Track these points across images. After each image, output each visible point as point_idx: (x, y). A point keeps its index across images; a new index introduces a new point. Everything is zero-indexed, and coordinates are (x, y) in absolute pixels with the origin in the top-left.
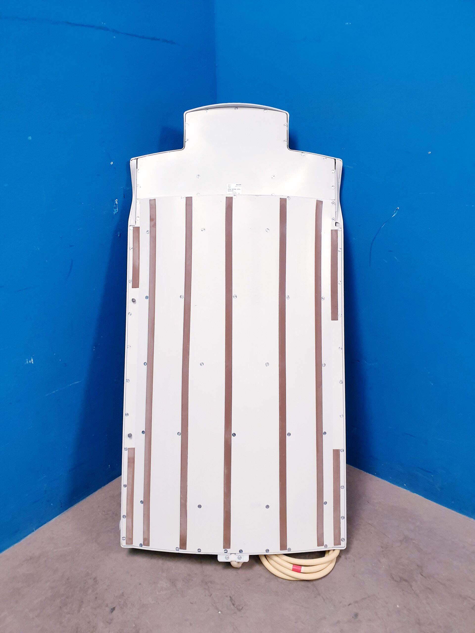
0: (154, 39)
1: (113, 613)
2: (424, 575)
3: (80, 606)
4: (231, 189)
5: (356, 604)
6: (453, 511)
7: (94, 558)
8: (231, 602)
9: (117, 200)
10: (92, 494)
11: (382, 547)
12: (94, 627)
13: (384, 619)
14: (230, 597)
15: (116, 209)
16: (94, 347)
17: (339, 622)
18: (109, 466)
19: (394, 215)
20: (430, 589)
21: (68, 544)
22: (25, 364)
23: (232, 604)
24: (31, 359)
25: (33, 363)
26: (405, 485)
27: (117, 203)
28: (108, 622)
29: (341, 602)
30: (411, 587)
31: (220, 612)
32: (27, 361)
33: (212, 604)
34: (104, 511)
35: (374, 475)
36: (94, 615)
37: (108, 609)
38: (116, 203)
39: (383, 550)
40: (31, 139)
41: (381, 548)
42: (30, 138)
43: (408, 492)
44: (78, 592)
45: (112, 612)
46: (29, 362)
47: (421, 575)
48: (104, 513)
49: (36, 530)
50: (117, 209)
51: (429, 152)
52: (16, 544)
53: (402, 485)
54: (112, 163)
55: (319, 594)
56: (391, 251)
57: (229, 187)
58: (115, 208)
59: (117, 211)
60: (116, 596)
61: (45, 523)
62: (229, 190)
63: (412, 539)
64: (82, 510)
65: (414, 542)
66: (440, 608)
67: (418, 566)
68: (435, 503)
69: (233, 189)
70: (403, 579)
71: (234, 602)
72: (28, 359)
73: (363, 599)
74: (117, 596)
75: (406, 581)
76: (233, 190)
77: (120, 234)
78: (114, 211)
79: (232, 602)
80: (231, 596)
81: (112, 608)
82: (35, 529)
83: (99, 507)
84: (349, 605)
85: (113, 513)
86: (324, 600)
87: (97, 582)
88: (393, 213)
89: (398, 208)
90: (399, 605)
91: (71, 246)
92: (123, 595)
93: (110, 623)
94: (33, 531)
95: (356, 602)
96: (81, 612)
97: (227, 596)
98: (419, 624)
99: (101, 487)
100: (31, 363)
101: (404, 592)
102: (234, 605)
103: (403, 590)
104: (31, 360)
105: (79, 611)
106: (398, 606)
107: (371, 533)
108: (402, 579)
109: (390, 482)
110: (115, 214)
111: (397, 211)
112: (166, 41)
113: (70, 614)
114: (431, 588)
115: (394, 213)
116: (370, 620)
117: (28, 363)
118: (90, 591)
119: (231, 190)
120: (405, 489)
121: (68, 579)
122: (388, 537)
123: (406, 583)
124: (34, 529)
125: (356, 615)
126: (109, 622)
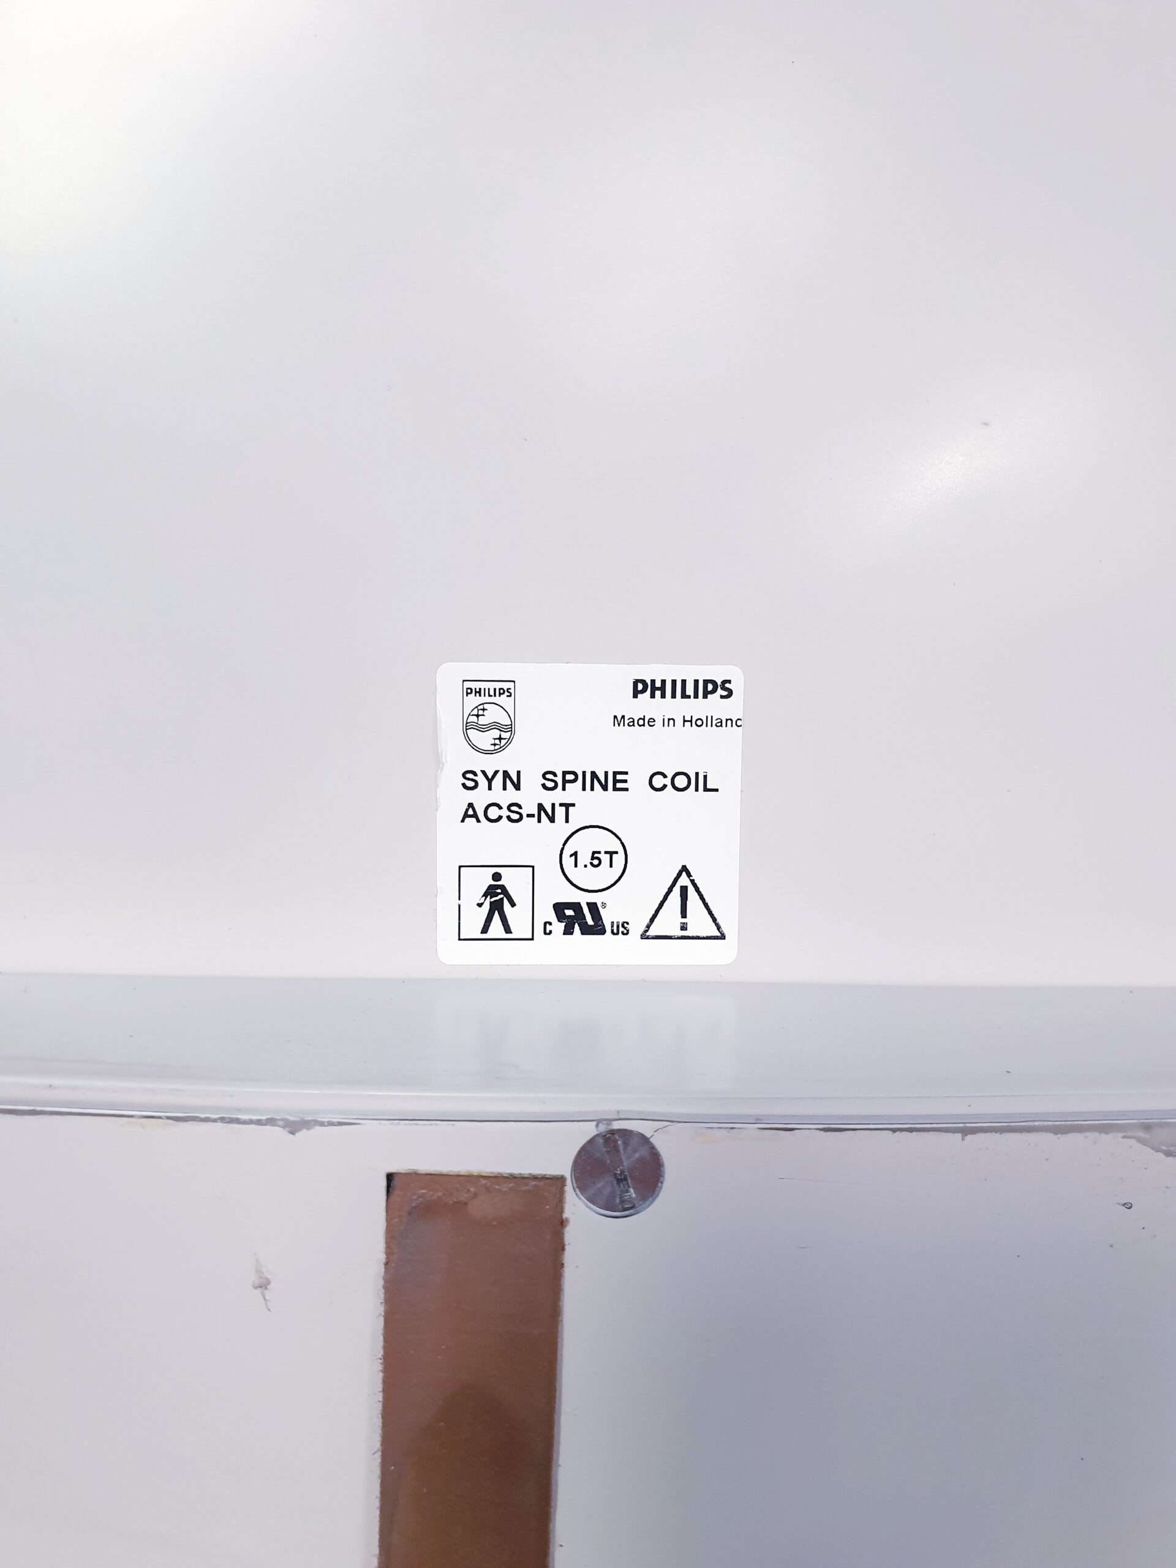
4: (532, 782)
57: (485, 740)
62: (481, 797)
69: (569, 777)
76: (558, 796)
119: (531, 796)
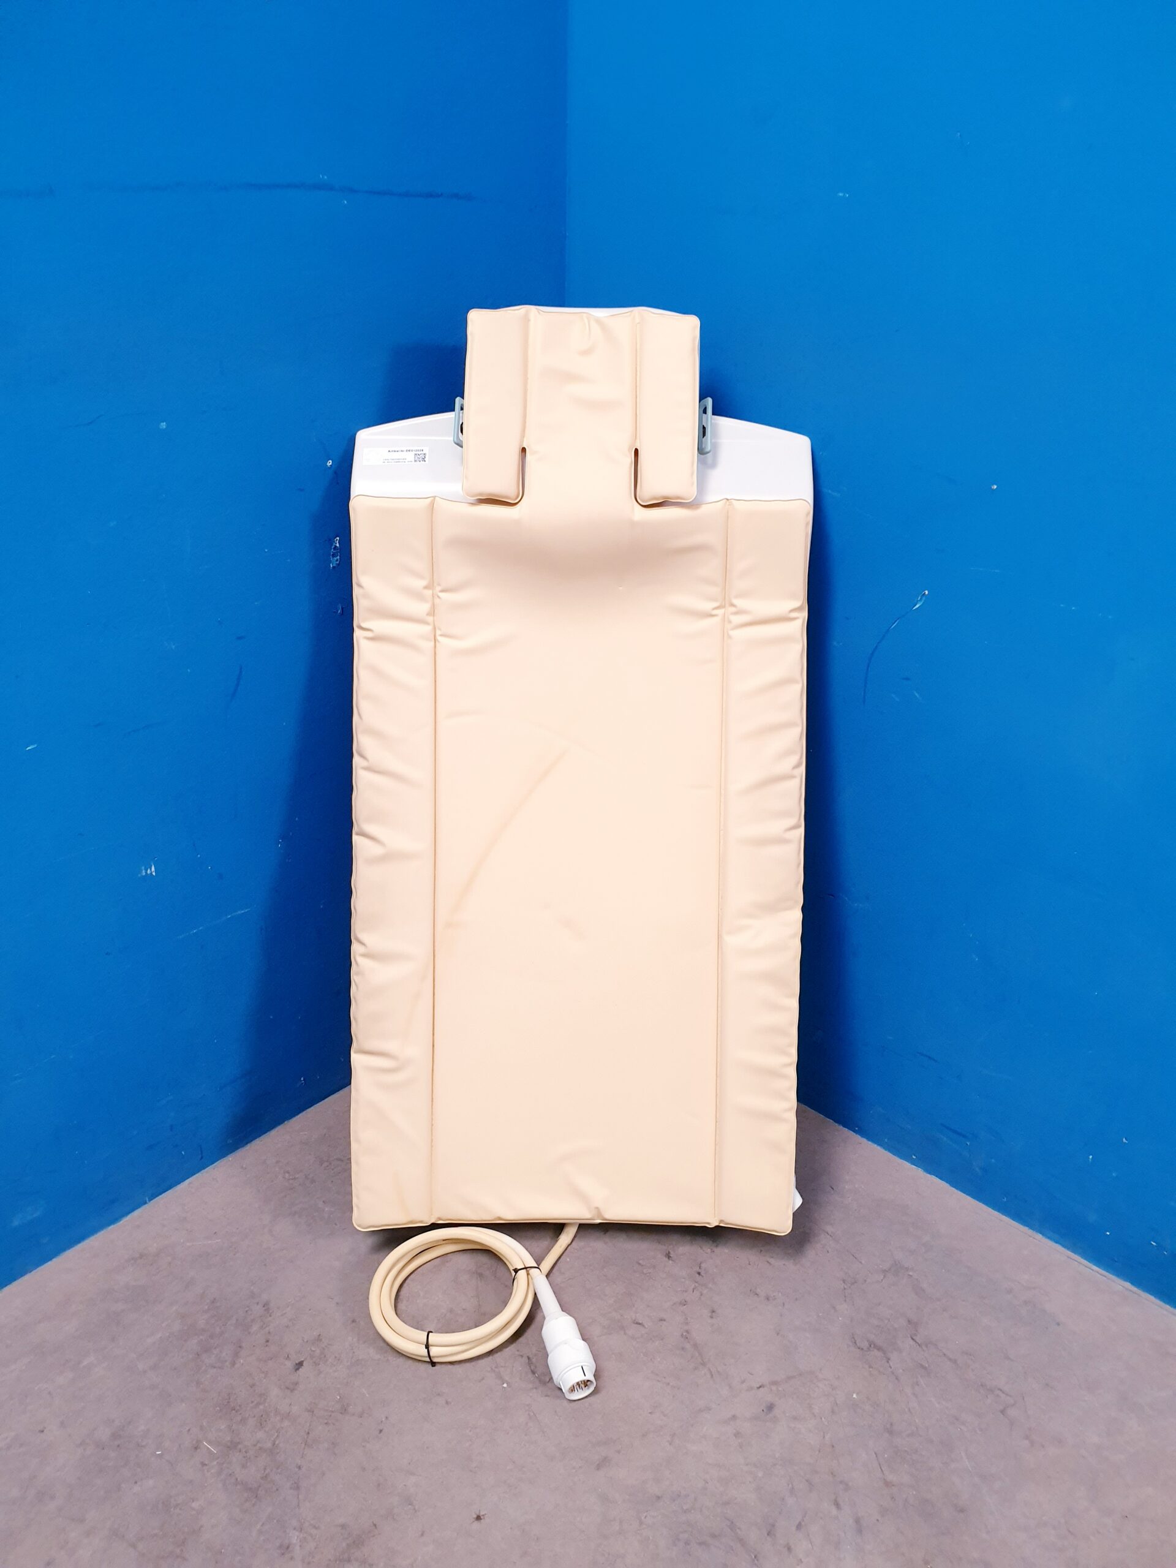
0: (430, 195)
1: (297, 1371)
2: (918, 1341)
3: (236, 1355)
5: (774, 1388)
6: (1004, 1218)
7: (265, 1265)
8: (528, 1367)
9: (338, 538)
10: (264, 1135)
11: (844, 1281)
12: (261, 1395)
13: (823, 1419)
14: (529, 1358)
15: (335, 559)
16: (280, 841)
17: (734, 1417)
18: (302, 1079)
19: (917, 606)
20: (925, 1368)
21: (215, 1233)
22: (139, 875)
23: (530, 1370)
24: (151, 866)
25: (154, 874)
26: (914, 1157)
27: (338, 545)
28: (288, 1388)
29: (743, 1382)
30: (888, 1362)
31: (505, 1385)
32: (144, 871)
33: (492, 1369)
34: (288, 1172)
35: (854, 1131)
36: (263, 1372)
37: (289, 1364)
38: (336, 546)
39: (846, 1287)
40: (164, 427)
41: (842, 1282)
42: (163, 425)
43: (919, 1172)
44: (232, 1328)
45: (297, 1369)
46: (146, 873)
47: (913, 1339)
48: (287, 1175)
49: (152, 1201)
50: (338, 557)
51: (993, 485)
52: (112, 1226)
53: (906, 1157)
54: (331, 464)
55: (703, 1364)
56: (907, 679)
58: (334, 555)
59: (338, 562)
60: (305, 1340)
61: (170, 1187)
63: (907, 1269)
64: (244, 1166)
65: (911, 1276)
66: (937, 1405)
67: (909, 1321)
68: (969, 1198)
70: (874, 1345)
71: (536, 1367)
72: (145, 867)
73: (789, 1378)
74: (307, 1342)
75: (879, 1349)
77: (342, 609)
78: (331, 562)
79: (530, 1367)
80: (531, 1356)
81: (297, 1362)
82: (150, 1200)
83: (277, 1162)
84: (760, 1387)
85: (306, 1177)
86: (712, 1376)
87: (271, 1311)
88: (916, 601)
89: (927, 592)
90: (857, 1394)
91: (240, 638)
92: (319, 1339)
93: (292, 1391)
94: (145, 1203)
95: (775, 1383)
96: (236, 1366)
97: (522, 1356)
98: (891, 1432)
99: (284, 1122)
100: (151, 873)
101: (871, 1369)
102: (533, 1372)
103: (870, 1367)
104: (151, 870)
105: (233, 1364)
106: (855, 1396)
107: (828, 1252)
108: (872, 1345)
109: (885, 1149)
110: (334, 567)
111: (924, 598)
112: (456, 196)
113: (215, 1367)
114: (927, 1365)
115: (918, 601)
116: (795, 1418)
117: (144, 874)
118: (255, 1328)
120: (913, 1166)
121: (214, 1301)
122: (861, 1263)
123: (878, 1354)
124: (147, 1199)
125: (770, 1407)
126: (292, 1388)
